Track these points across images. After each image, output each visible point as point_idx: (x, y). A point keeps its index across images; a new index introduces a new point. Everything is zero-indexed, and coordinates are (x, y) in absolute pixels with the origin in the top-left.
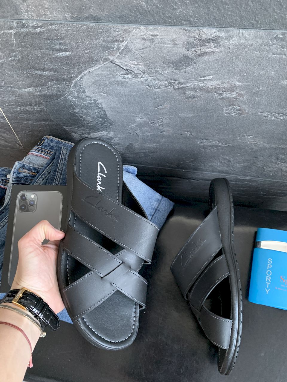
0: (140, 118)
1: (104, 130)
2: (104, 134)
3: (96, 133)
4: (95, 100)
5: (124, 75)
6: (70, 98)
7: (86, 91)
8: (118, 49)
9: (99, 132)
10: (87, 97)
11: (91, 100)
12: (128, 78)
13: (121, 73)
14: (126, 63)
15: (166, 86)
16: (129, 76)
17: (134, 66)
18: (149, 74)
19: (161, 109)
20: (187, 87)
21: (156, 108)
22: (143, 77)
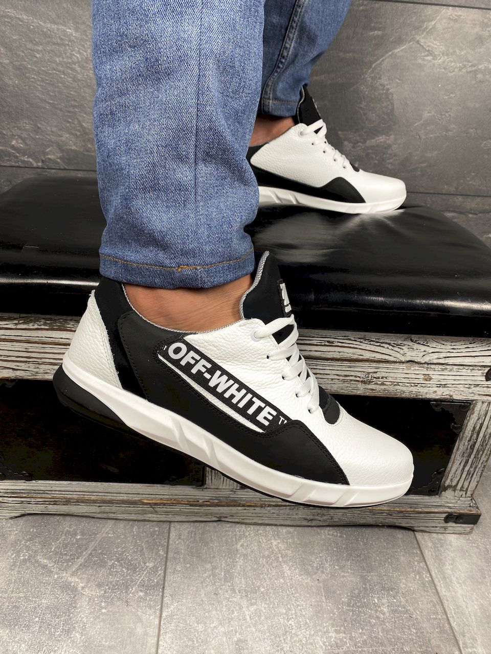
0: (429, 112)
1: (385, 134)
2: (382, 140)
3: (374, 138)
4: (388, 90)
5: (425, 56)
6: (362, 88)
7: (382, 77)
8: (426, 28)
9: (378, 137)
10: (381, 85)
11: (383, 90)
12: (427, 60)
13: (423, 54)
14: (430, 44)
15: (461, 69)
16: (429, 58)
17: (436, 46)
18: (447, 55)
19: (451, 98)
20: (479, 69)
21: (446, 97)
22: (442, 58)
